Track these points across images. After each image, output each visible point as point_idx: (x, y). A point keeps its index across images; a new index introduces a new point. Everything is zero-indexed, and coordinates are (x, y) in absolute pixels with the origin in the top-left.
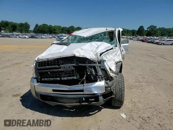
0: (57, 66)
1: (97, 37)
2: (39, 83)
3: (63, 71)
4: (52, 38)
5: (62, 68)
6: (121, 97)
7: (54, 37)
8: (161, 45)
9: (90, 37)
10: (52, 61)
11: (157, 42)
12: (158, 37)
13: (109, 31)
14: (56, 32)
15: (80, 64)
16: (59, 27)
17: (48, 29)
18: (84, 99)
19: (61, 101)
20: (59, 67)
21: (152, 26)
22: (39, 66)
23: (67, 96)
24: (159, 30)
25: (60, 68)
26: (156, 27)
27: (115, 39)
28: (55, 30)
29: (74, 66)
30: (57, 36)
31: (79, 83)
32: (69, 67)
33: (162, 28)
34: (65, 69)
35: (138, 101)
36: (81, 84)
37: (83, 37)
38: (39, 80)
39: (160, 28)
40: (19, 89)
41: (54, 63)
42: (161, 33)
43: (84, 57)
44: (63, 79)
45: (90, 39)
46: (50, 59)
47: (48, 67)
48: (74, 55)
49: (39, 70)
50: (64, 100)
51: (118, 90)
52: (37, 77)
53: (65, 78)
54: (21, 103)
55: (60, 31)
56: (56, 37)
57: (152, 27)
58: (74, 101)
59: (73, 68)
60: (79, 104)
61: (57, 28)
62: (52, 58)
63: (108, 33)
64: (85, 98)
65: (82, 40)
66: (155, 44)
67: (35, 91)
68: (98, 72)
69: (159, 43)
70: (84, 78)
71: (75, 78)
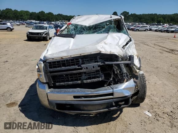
0: (77, 67)
1: (102, 26)
2: (52, 89)
3: (85, 73)
4: (21, 26)
5: (83, 68)
6: (143, 94)
7: (23, 24)
8: (136, 31)
9: (93, 26)
10: (69, 60)
11: (132, 29)
12: (131, 23)
13: (115, 19)
14: (24, 18)
15: (106, 63)
16: (27, 12)
17: (14, 14)
18: (114, 104)
19: (86, 108)
20: (80, 67)
21: (124, 12)
22: (50, 68)
23: (94, 103)
24: (131, 16)
25: (81, 69)
26: (128, 13)
27: (124, 28)
28: (22, 16)
29: (99, 66)
30: (26, 23)
31: (105, 85)
32: (94, 67)
33: (134, 14)
34: (87, 70)
35: (151, 94)
36: (107, 86)
37: (85, 26)
38: (52, 85)
39: (132, 14)
40: (12, 94)
41: (76, 62)
42: (133, 19)
43: (112, 53)
44: (85, 82)
45: (94, 29)
46: (65, 58)
47: (64, 67)
48: (99, 52)
49: (51, 72)
50: (89, 108)
51: (141, 87)
52: (48, 81)
53: (89, 81)
54: (23, 114)
55: (29, 17)
56: (24, 24)
57: (125, 14)
58: (102, 107)
59: (99, 68)
60: (107, 109)
61: (24, 14)
62: (69, 57)
63: (114, 21)
64: (115, 102)
65: (84, 30)
66: (130, 30)
67: (48, 100)
68: (122, 69)
69: (134, 29)
70: (111, 79)
71: (100, 79)
